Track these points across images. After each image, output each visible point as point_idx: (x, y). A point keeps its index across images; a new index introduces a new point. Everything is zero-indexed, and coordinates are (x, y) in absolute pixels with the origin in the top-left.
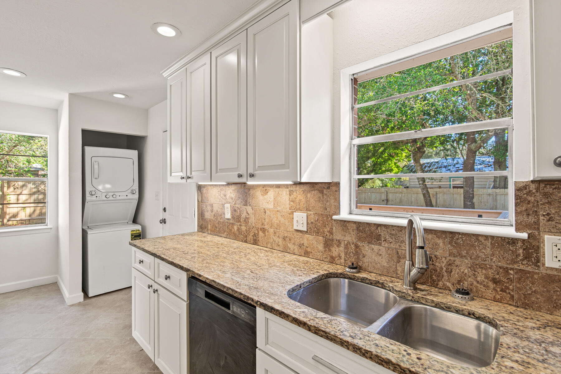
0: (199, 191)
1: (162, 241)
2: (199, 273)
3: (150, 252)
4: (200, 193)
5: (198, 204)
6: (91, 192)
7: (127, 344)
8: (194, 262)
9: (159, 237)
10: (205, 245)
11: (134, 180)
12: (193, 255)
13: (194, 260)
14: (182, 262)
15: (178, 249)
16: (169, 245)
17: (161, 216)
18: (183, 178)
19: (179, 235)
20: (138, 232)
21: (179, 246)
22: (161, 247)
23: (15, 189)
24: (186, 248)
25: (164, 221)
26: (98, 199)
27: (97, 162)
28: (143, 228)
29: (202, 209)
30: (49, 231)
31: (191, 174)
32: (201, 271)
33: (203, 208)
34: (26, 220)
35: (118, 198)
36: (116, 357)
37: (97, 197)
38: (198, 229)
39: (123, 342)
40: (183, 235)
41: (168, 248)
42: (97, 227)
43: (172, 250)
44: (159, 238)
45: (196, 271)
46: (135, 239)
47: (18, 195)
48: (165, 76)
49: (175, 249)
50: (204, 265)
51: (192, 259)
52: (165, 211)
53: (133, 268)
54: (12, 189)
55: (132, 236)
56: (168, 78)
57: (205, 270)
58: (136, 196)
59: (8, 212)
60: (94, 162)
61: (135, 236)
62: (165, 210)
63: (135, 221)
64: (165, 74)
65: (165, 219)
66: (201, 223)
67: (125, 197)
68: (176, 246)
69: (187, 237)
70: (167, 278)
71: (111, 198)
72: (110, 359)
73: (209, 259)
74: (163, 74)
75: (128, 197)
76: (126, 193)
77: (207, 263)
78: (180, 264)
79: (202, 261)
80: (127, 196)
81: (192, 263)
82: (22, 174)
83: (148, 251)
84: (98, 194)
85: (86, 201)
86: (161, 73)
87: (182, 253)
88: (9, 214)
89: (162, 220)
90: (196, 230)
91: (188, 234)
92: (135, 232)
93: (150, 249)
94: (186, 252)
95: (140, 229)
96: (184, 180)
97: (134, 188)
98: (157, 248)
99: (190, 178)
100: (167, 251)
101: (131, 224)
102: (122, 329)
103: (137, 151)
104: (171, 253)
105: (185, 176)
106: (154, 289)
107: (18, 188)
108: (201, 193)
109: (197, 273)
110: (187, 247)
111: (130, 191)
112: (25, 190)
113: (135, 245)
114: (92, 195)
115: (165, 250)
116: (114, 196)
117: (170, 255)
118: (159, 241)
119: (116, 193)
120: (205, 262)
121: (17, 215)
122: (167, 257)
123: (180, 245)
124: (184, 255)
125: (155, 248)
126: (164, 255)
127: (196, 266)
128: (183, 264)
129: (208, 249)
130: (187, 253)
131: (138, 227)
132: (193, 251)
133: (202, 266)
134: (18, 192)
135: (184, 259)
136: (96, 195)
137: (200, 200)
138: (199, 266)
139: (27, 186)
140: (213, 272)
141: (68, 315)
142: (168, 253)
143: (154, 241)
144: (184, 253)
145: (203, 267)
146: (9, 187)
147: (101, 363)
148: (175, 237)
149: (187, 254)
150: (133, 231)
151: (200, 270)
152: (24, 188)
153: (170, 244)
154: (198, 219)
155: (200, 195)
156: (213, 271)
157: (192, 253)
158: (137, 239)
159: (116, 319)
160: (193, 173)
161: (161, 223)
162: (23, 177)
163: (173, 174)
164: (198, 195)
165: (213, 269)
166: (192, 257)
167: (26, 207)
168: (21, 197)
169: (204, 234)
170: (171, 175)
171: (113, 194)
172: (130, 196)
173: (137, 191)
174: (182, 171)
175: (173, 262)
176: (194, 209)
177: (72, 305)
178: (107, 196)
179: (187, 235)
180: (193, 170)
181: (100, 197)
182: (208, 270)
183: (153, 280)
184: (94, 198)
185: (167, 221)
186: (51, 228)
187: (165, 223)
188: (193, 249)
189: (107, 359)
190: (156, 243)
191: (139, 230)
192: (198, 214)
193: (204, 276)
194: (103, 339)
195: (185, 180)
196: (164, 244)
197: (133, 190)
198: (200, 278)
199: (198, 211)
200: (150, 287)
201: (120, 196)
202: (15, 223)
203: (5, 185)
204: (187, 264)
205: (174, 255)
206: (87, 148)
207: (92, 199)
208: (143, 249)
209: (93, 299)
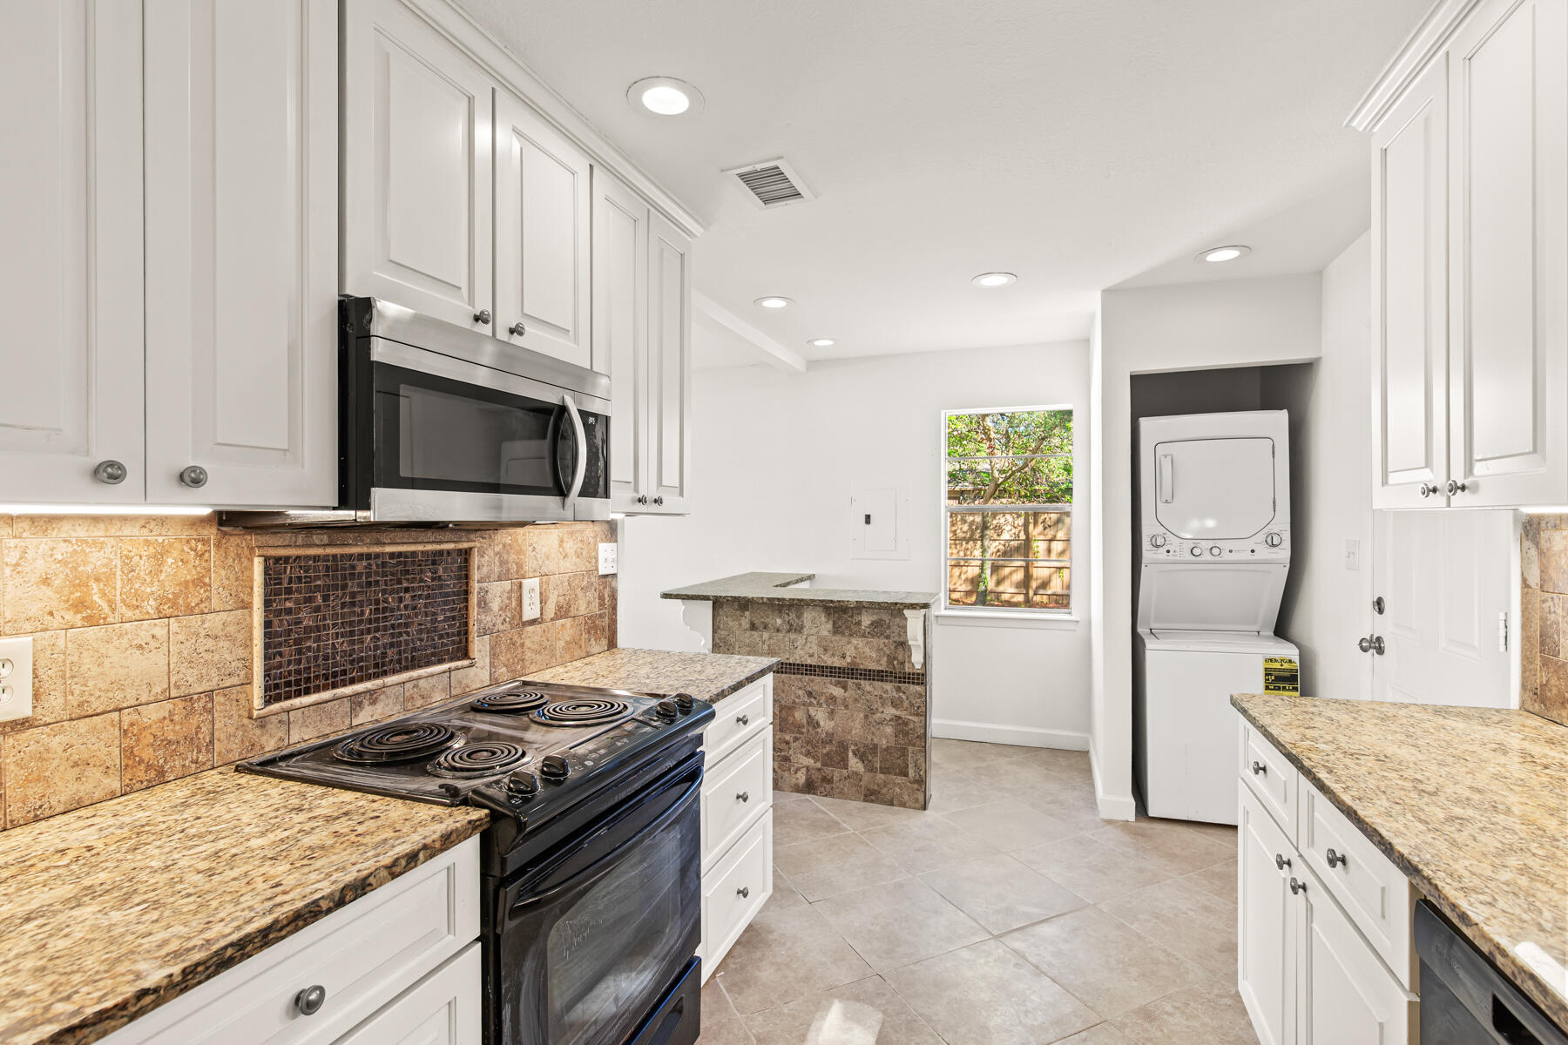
0: (1527, 544)
1: (1345, 718)
2: (1464, 905)
3: (1282, 745)
4: (1533, 552)
5: (1524, 595)
6: (1154, 539)
7: (1226, 1005)
8: (1453, 843)
9: (1336, 701)
10: (1546, 779)
11: (1274, 503)
12: (1458, 811)
13: (1456, 836)
14: (1395, 825)
15: (1399, 767)
16: (1364, 738)
17: (1370, 625)
18: (1435, 490)
19: (1424, 707)
20: (1286, 666)
21: (1405, 753)
22: (1329, 738)
23: (1045, 528)
24: (1435, 767)
25: (1376, 645)
26: (1171, 557)
27: (1169, 457)
28: (1306, 657)
29: (1543, 619)
30: (1072, 626)
31: (1469, 470)
32: (1473, 897)
33: (1553, 617)
34: (1062, 595)
35: (1226, 556)
36: (1188, 1027)
37: (1168, 551)
38: (1523, 703)
39: (1216, 991)
40: (1438, 711)
41: (1354, 748)
42: (1171, 632)
43: (1370, 762)
44: (1337, 705)
45: (1450, 891)
46: (1279, 689)
47: (1050, 540)
48: (1361, 130)
49: (1382, 759)
50: (1505, 876)
51: (1447, 828)
52: (1381, 611)
53: (1242, 779)
54: (1040, 527)
55: (1266, 675)
56: (1375, 130)
57: (1501, 904)
58: (1284, 553)
59: (1035, 576)
60: (1163, 457)
61: (1278, 679)
62: (1379, 605)
63: (1282, 629)
64: (1360, 123)
65: (1379, 639)
66: (1541, 677)
67: (1248, 556)
68: (1391, 750)
69: (1460, 725)
70: (1335, 860)
71: (1207, 557)
72: (1170, 1019)
73: (1540, 852)
74: (1354, 124)
75: (1256, 556)
76: (1250, 544)
77: (1524, 870)
78: (1384, 833)
79: (1500, 853)
80: (1253, 551)
81: (1442, 845)
82: (1057, 498)
83: (1279, 742)
84: (1173, 543)
85: (1143, 561)
86: (1345, 123)
87: (1408, 785)
88: (1037, 579)
89: (1371, 641)
90: (1514, 702)
91: (1465, 714)
92: (1277, 665)
93: (1286, 737)
94: (1431, 789)
95: (1296, 659)
96: (1437, 501)
97: (1274, 528)
98: (1314, 740)
99: (1463, 488)
100: (1348, 761)
101: (1268, 638)
102: (1220, 951)
103: (1286, 411)
104: (1364, 770)
105: (1440, 481)
106: (1294, 879)
107: (1050, 526)
108: (1541, 553)
109: (1453, 900)
110: (1441, 764)
111: (1261, 537)
112: (1061, 529)
113: (1245, 711)
114: (1157, 546)
115: (1338, 754)
116: (1216, 551)
117: (1353, 778)
118: (1333, 715)
119: (1219, 544)
120: (1513, 861)
121: (1050, 581)
122: (1337, 782)
123: (1413, 750)
124: (1414, 795)
125: (1304, 738)
126: (1330, 772)
127: (1459, 867)
128: (1398, 834)
129: (1553, 802)
130: (1435, 794)
131: (1288, 652)
132: (1467, 793)
133: (1488, 872)
134: (1050, 533)
135: (1409, 816)
136: (1167, 548)
137: (1534, 580)
138: (1474, 870)
139: (1063, 522)
140: (1542, 929)
141: (1096, 842)
142: (1347, 767)
143: (1312, 709)
144: (1421, 786)
145: (1492, 885)
146: (1035, 524)
147: (1147, 1015)
148: (1402, 712)
149: (1430, 794)
150: (1271, 660)
151: (1475, 890)
152: (1060, 525)
153: (1371, 736)
154: (1526, 659)
155: (1535, 559)
156: (1548, 926)
157: (1457, 802)
158: (1284, 688)
159: (1207, 909)
160: (1479, 469)
161: (1365, 650)
162: (1058, 502)
163: (1392, 478)
164: (1525, 560)
165: (1547, 914)
166: (1451, 819)
167: (1063, 568)
168: (1054, 544)
169: (1554, 727)
170: (1385, 482)
171: (1211, 544)
172: (1264, 553)
173: (1287, 536)
174: (1428, 463)
175: (1355, 813)
176: (1502, 617)
177: (1110, 822)
178: (1196, 552)
179: (1460, 714)
180: (1476, 456)
181: (1178, 553)
182: (1518, 911)
183: (1294, 846)
184: (1161, 554)
185: (1387, 645)
186: (1077, 622)
187: (1380, 651)
188: (1468, 781)
189: (1165, 1016)
190: (1317, 718)
191: (1290, 661)
192: (1526, 639)
193: (1486, 928)
194: (1165, 951)
195: (1444, 500)
196: (1347, 732)
197: (1271, 535)
198: (1464, 929)
199: (1525, 625)
200: (1282, 863)
201: (1231, 551)
202: (1045, 599)
203: (1031, 521)
204: (1414, 841)
205: (1372, 783)
206: (1145, 423)
207: (1155, 556)
208: (1266, 730)
209: (1159, 827)
